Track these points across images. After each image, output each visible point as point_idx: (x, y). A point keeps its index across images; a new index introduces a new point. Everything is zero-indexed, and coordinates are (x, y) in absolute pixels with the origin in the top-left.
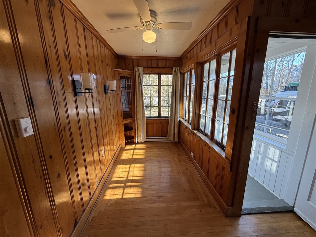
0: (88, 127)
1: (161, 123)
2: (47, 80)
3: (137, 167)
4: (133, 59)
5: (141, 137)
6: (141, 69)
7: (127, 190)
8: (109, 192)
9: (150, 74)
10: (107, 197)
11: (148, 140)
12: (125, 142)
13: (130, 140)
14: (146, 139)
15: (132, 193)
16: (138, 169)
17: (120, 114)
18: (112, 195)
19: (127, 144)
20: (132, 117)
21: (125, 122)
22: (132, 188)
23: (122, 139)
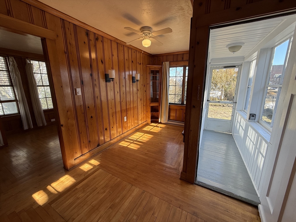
0: (114, 100)
1: (182, 109)
2: (90, 74)
3: (147, 136)
4: (163, 56)
5: (163, 118)
6: (167, 63)
7: (132, 145)
8: (123, 142)
9: (176, 67)
10: (120, 144)
11: (169, 122)
12: (150, 120)
13: (155, 119)
14: (168, 121)
15: (133, 147)
16: (147, 137)
17: (148, 98)
18: (123, 144)
19: (152, 122)
20: (158, 102)
21: (152, 105)
22: (135, 144)
23: (149, 118)
